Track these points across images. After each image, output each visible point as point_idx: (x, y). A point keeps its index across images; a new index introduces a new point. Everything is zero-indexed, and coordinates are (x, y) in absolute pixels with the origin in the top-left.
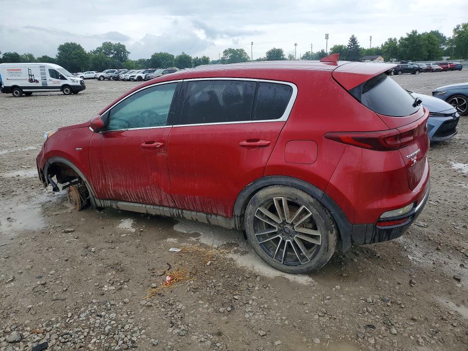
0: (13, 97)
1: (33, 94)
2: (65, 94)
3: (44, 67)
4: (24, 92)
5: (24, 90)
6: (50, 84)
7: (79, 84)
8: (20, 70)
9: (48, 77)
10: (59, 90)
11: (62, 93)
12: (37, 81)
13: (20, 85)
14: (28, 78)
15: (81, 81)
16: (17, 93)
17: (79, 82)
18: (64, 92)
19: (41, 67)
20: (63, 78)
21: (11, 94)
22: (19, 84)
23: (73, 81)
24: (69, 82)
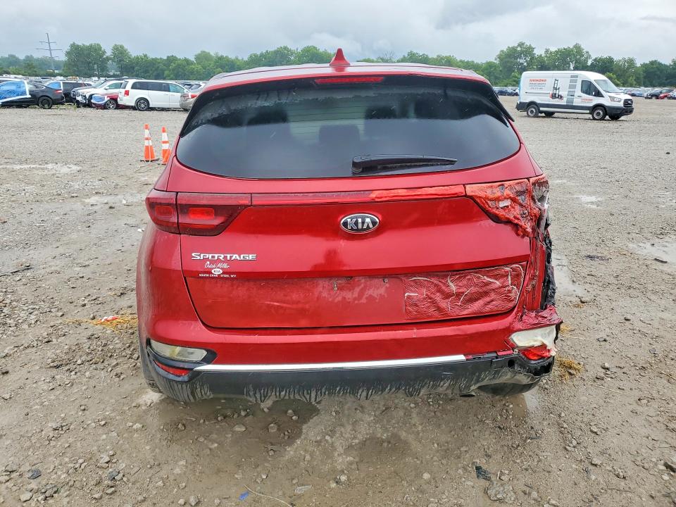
0: (526, 116)
1: (556, 115)
2: (594, 119)
3: (577, 77)
4: (541, 112)
5: (541, 109)
6: (577, 102)
7: (621, 104)
8: (545, 80)
9: (578, 92)
10: (588, 111)
11: (590, 116)
12: (561, 97)
13: (538, 102)
14: (551, 92)
15: (626, 101)
16: (532, 112)
17: (622, 102)
18: (593, 116)
19: (572, 77)
20: (598, 94)
21: (525, 113)
22: (538, 100)
23: (612, 99)
24: (605, 101)
